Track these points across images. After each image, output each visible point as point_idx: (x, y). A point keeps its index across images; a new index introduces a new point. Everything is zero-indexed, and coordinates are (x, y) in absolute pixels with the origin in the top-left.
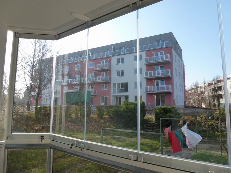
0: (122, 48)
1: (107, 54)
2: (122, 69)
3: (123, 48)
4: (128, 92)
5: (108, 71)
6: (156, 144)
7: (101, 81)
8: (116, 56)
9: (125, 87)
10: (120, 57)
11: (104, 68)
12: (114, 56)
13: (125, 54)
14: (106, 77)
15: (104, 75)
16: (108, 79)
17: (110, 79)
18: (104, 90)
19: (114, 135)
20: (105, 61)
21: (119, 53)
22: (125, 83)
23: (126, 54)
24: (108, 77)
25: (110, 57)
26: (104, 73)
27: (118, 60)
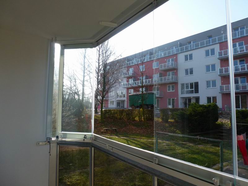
0: (190, 43)
1: (173, 51)
2: (191, 67)
3: (192, 42)
4: (198, 93)
5: (174, 70)
6: (228, 154)
7: (167, 81)
8: (184, 52)
9: (195, 87)
10: (188, 53)
11: (171, 67)
12: (181, 53)
13: (194, 49)
14: (172, 77)
15: (171, 75)
16: (175, 79)
17: (177, 79)
18: (171, 91)
19: (179, 141)
20: (170, 59)
21: (186, 48)
22: (195, 83)
23: (196, 49)
24: (175, 77)
25: (176, 54)
26: (171, 72)
27: (186, 57)
